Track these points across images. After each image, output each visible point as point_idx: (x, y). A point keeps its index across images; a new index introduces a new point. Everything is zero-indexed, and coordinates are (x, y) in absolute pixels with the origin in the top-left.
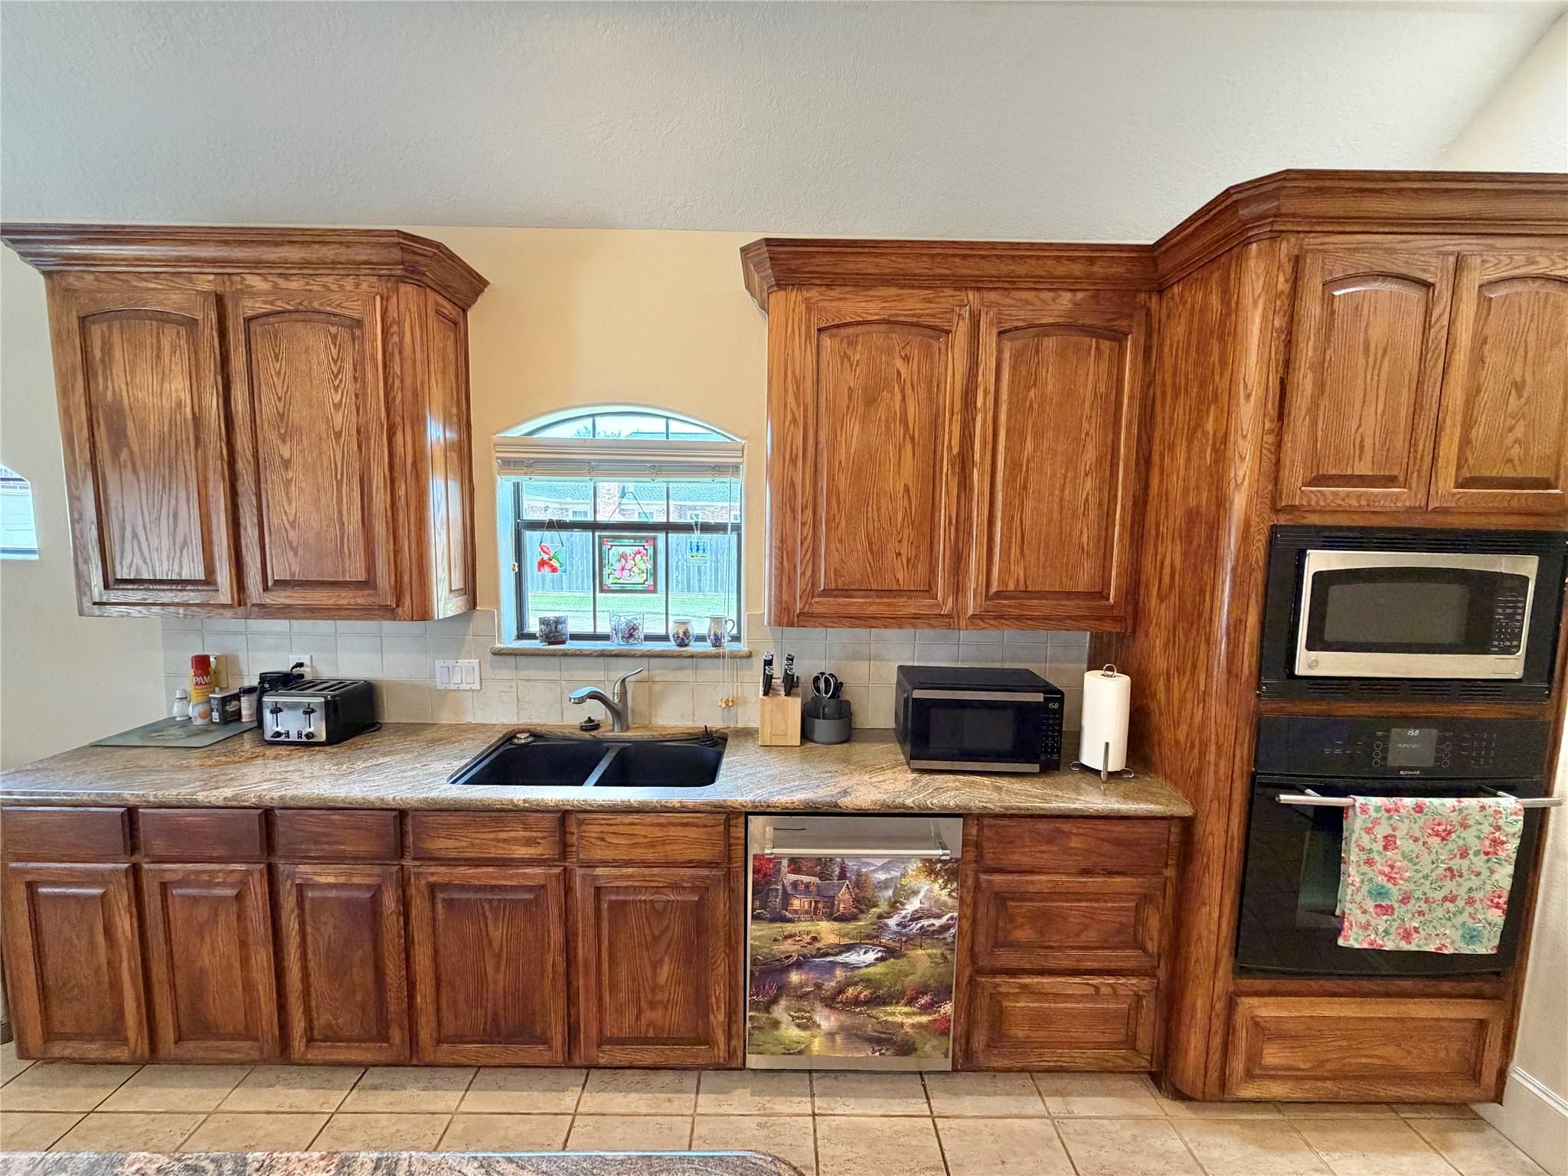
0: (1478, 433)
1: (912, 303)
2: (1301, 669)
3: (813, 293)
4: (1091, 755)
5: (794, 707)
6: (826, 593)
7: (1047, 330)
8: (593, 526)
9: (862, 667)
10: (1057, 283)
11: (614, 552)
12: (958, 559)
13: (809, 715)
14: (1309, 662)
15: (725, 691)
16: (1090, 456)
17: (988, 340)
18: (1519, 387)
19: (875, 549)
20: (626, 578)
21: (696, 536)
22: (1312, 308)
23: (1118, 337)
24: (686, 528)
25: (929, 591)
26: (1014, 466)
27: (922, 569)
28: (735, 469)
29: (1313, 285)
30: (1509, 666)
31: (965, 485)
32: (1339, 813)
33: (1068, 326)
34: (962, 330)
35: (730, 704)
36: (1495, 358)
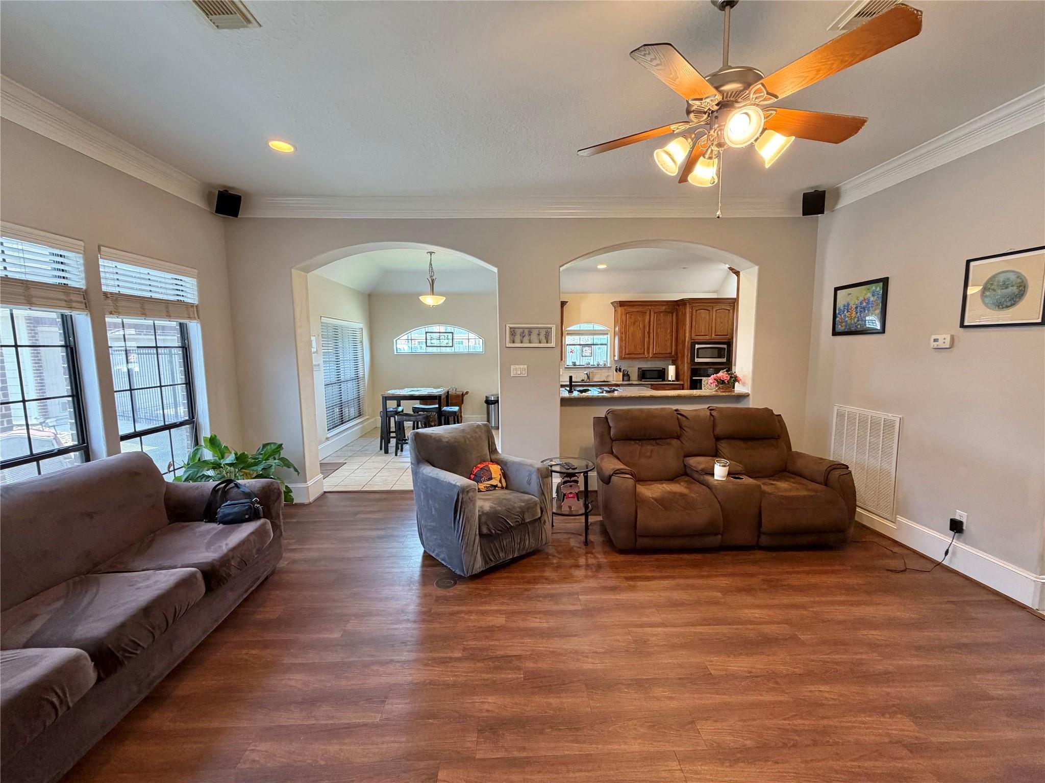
0: (717, 329)
1: (640, 309)
2: (696, 361)
3: (625, 307)
4: (670, 379)
5: (621, 374)
6: (628, 354)
7: (661, 312)
8: (580, 345)
9: (631, 368)
10: (664, 305)
11: (585, 349)
12: (648, 349)
13: (623, 375)
14: (697, 360)
15: (607, 374)
16: (669, 331)
17: (652, 314)
18: (722, 323)
19: (635, 347)
20: (586, 354)
21: (599, 346)
22: (694, 314)
23: (672, 313)
24: (597, 345)
25: (644, 353)
26: (657, 333)
27: (643, 350)
28: (607, 334)
29: (694, 311)
30: (724, 360)
31: (649, 337)
32: (701, 380)
33: (665, 312)
34: (648, 312)
35: (608, 376)
36: (718, 319)
